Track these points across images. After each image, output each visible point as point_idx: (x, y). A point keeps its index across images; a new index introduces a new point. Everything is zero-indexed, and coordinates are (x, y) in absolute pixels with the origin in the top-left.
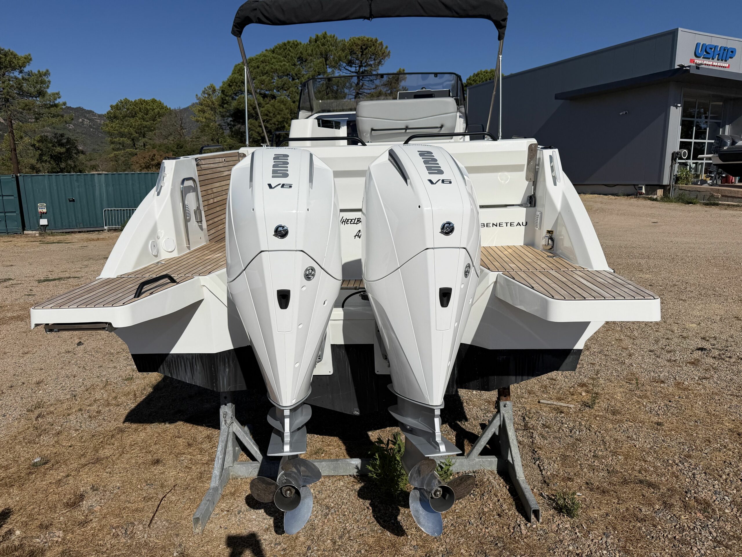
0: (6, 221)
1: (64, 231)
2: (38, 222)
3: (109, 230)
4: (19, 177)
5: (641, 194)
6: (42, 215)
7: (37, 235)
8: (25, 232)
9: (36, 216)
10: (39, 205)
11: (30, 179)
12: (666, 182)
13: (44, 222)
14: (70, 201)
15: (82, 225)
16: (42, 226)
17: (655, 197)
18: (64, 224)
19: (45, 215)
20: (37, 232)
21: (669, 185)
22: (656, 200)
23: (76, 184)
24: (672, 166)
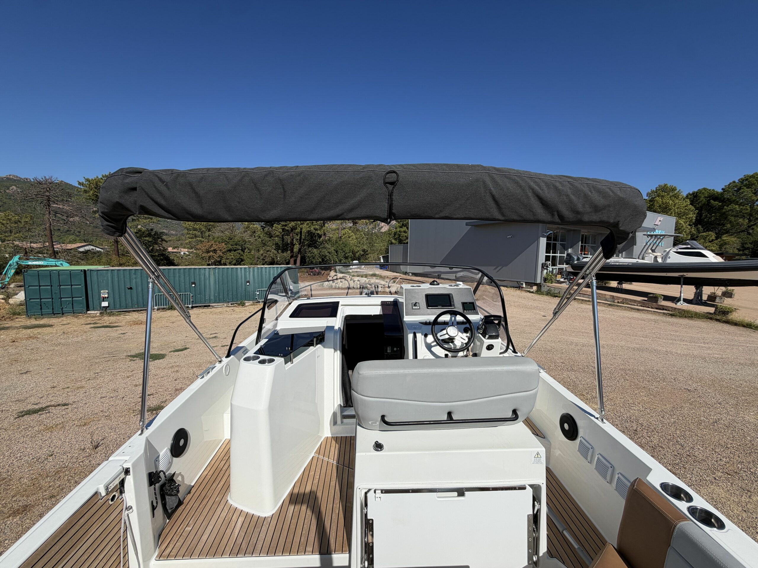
0: (73, 304)
1: (122, 310)
2: (101, 304)
3: (158, 309)
4: (87, 272)
5: (522, 288)
6: (105, 299)
7: (98, 314)
8: (89, 312)
9: (99, 299)
10: (102, 291)
11: (96, 273)
12: (538, 281)
13: (105, 304)
14: (129, 289)
15: (136, 306)
16: (103, 307)
17: (532, 290)
18: (122, 305)
19: (106, 299)
20: (99, 312)
21: (540, 284)
22: (532, 292)
23: (134, 276)
24: (542, 272)
